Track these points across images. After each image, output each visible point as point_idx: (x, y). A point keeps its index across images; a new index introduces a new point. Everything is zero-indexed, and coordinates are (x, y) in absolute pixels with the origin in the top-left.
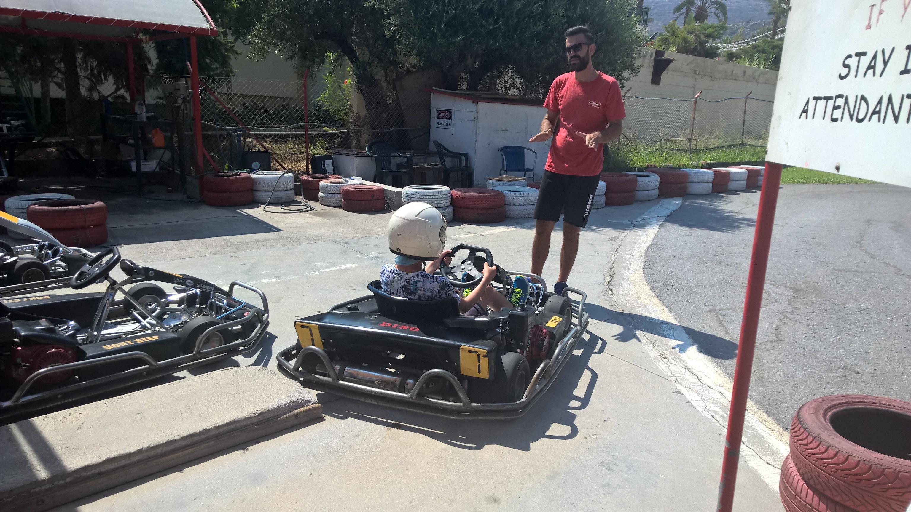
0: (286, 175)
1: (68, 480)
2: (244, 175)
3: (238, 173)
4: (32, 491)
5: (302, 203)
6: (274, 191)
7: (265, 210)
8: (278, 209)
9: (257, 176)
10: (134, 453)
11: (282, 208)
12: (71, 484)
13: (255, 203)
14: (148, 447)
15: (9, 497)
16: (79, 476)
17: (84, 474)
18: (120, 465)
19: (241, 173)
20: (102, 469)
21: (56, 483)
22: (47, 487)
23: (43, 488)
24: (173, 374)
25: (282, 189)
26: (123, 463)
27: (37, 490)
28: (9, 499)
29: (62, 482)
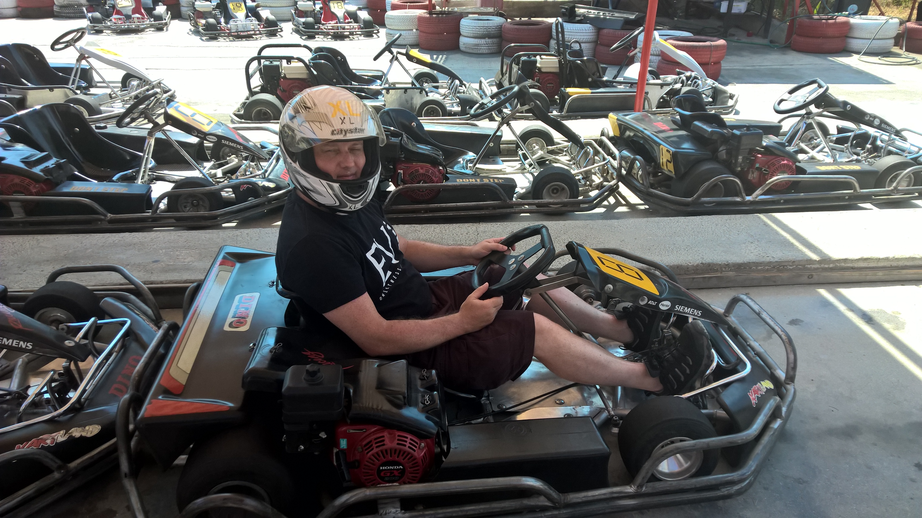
0: (891, 21)
1: (831, 266)
2: (841, 19)
3: (835, 17)
4: (806, 266)
5: (902, 55)
6: (873, 39)
7: (860, 59)
8: (875, 59)
9: (855, 20)
10: (883, 259)
11: (879, 59)
12: (832, 269)
13: (847, 52)
14: (894, 257)
15: (791, 266)
16: (839, 265)
17: (843, 264)
18: (870, 266)
19: (838, 16)
20: (856, 265)
21: (822, 266)
22: (817, 266)
23: (813, 266)
24: (859, 205)
25: (883, 37)
26: (872, 265)
27: (809, 266)
28: (791, 268)
29: (826, 266)
